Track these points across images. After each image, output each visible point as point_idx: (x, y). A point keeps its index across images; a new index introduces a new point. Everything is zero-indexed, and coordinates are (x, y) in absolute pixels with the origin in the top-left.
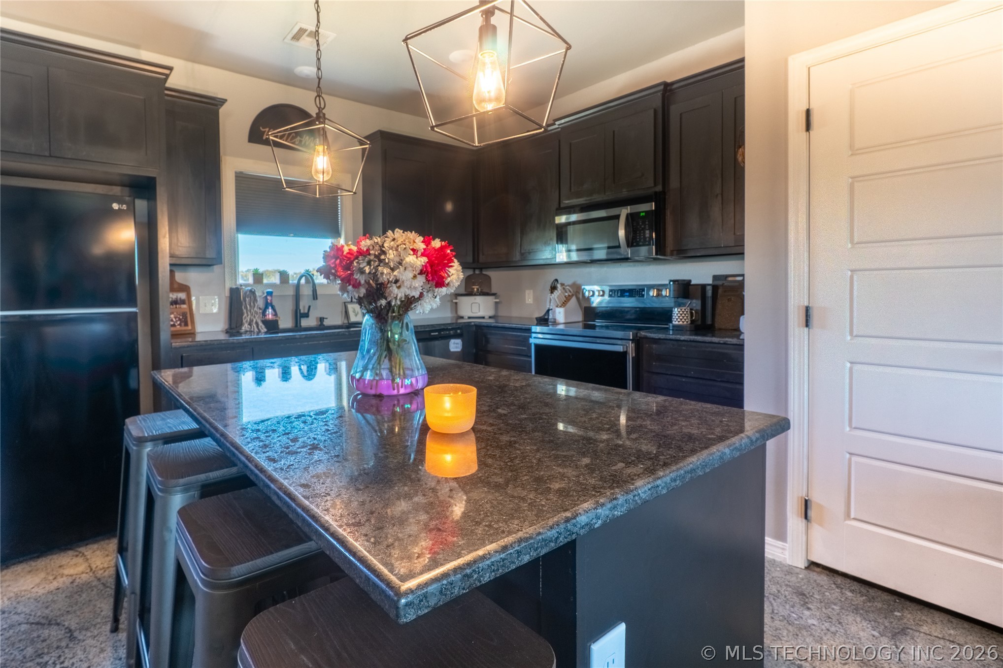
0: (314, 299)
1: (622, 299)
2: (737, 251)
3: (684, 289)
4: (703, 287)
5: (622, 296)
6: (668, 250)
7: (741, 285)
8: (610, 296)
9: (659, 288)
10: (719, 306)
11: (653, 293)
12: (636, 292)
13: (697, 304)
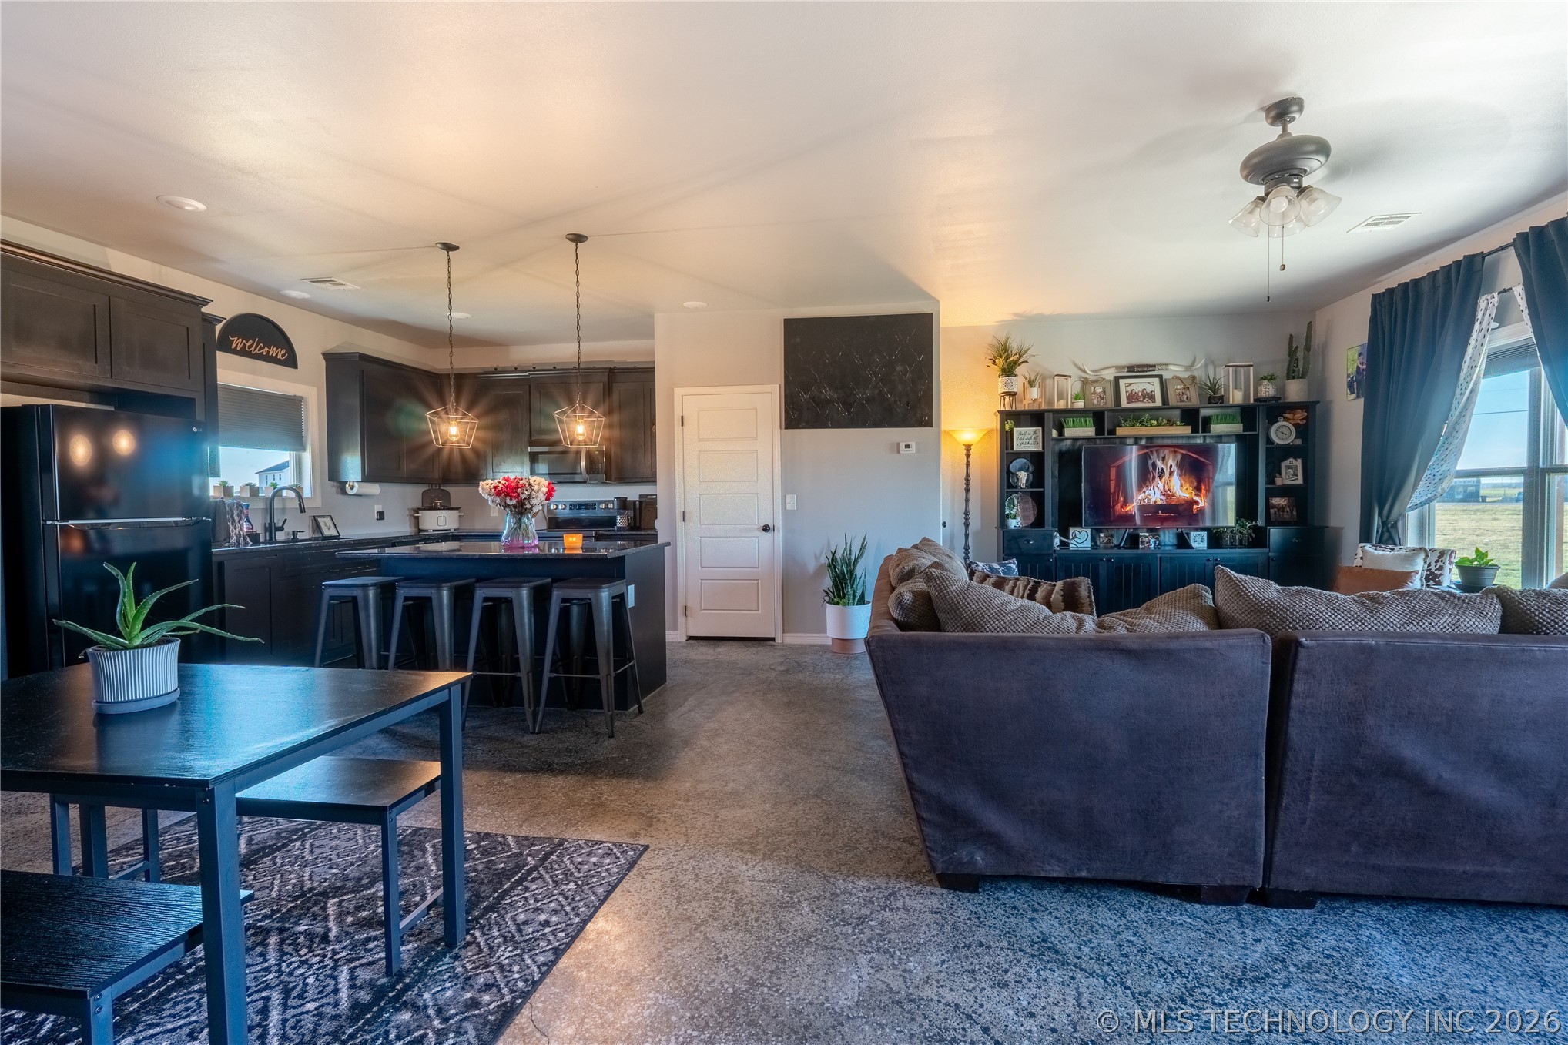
0: (301, 512)
1: (581, 511)
2: (652, 479)
3: (623, 503)
4: (635, 502)
5: (580, 509)
6: (613, 478)
7: (655, 502)
8: (571, 509)
9: (606, 502)
10: (643, 514)
11: (603, 506)
12: (589, 505)
13: (631, 513)
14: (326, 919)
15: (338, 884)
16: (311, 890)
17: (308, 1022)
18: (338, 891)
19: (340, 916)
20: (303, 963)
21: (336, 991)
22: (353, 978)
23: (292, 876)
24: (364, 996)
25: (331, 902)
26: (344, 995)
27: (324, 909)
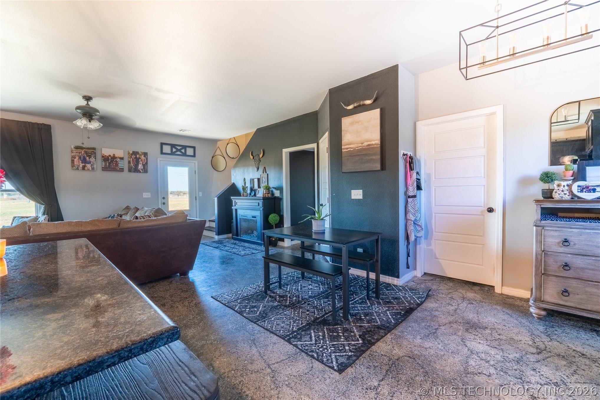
14: (290, 300)
15: (285, 308)
16: (292, 308)
17: (295, 285)
18: (285, 306)
19: (286, 300)
20: (295, 293)
21: (290, 288)
22: (287, 289)
23: (296, 315)
24: (286, 286)
25: (288, 304)
26: (289, 287)
27: (290, 302)
